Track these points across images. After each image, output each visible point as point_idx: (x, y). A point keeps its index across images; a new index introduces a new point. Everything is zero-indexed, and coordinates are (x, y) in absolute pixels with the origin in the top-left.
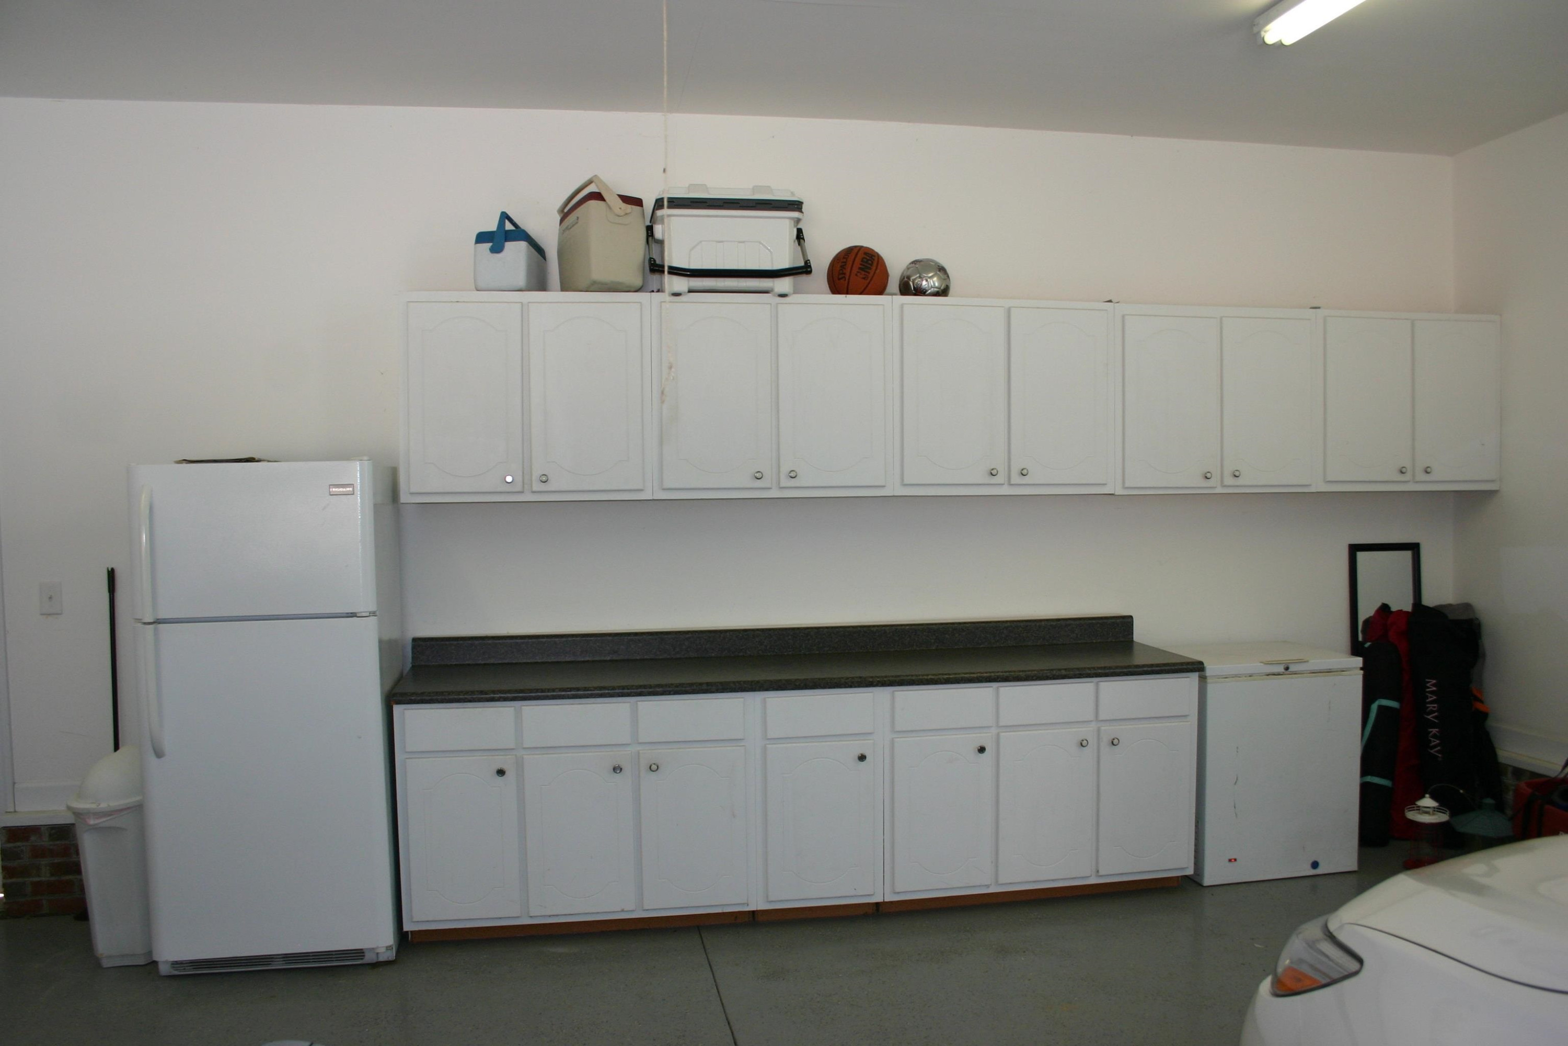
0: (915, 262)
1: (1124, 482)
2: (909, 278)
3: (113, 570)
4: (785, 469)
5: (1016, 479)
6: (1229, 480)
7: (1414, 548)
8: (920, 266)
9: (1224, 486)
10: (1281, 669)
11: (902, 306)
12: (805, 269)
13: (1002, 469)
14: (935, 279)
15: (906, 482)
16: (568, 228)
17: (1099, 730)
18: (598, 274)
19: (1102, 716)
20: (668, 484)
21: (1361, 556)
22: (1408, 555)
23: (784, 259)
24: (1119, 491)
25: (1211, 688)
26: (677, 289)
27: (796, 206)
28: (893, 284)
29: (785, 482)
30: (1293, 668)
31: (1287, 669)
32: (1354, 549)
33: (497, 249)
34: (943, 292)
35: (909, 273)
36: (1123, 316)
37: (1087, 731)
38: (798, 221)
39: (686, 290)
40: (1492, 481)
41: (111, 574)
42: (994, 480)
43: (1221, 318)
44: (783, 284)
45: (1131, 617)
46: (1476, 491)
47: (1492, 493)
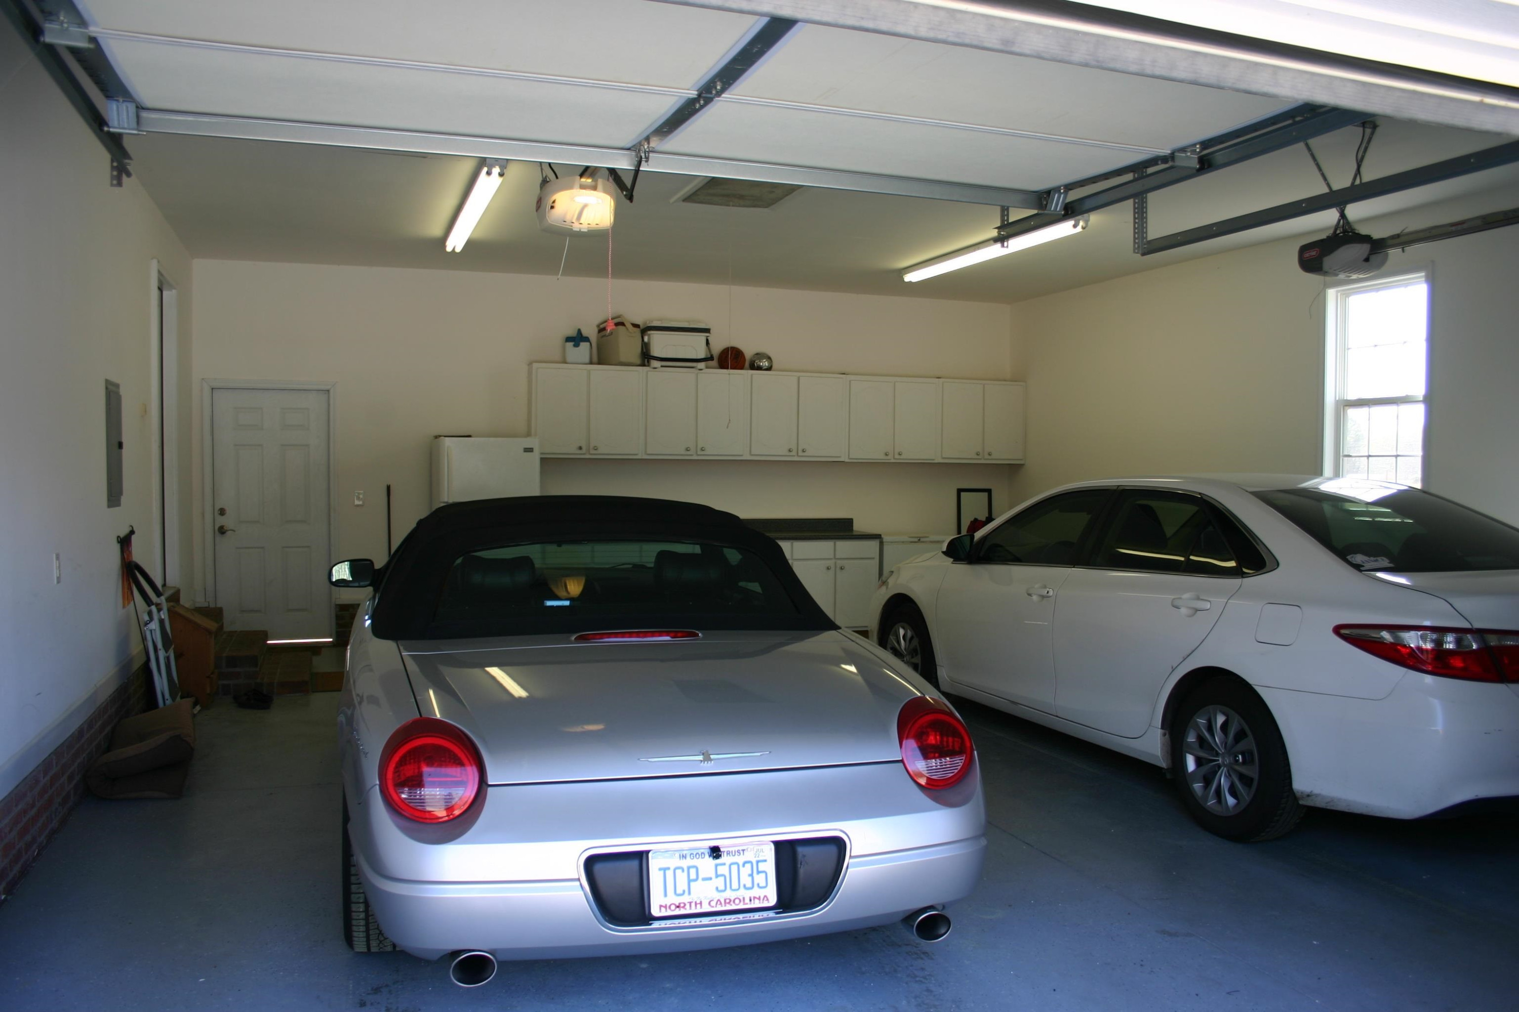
0: (757, 354)
1: (849, 456)
2: (754, 361)
3: (390, 486)
4: (699, 447)
5: (800, 453)
6: (897, 456)
7: (989, 491)
8: (760, 356)
9: (894, 459)
10: (916, 540)
11: (752, 375)
12: (711, 358)
13: (794, 448)
14: (766, 362)
15: (752, 453)
16: (603, 336)
17: (835, 563)
18: (623, 359)
19: (837, 557)
20: (648, 452)
21: (963, 494)
22: (986, 494)
23: (702, 355)
24: (847, 460)
25: (886, 548)
26: (655, 366)
27: (707, 331)
28: (747, 364)
29: (699, 452)
30: (922, 540)
31: (919, 540)
32: (960, 491)
33: (577, 345)
34: (769, 369)
35: (754, 360)
36: (850, 381)
37: (831, 563)
38: (707, 337)
39: (660, 366)
40: (1021, 460)
41: (389, 488)
42: (791, 454)
43: (895, 382)
44: (701, 365)
45: (852, 520)
46: (1017, 464)
47: (1020, 466)
